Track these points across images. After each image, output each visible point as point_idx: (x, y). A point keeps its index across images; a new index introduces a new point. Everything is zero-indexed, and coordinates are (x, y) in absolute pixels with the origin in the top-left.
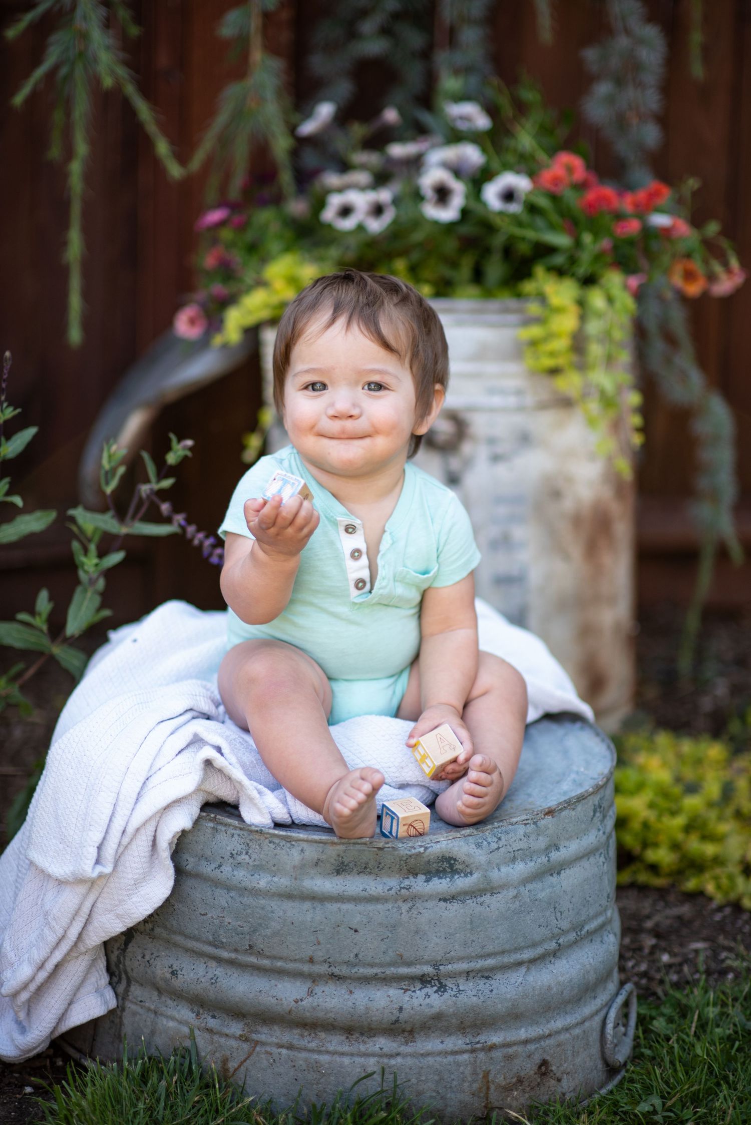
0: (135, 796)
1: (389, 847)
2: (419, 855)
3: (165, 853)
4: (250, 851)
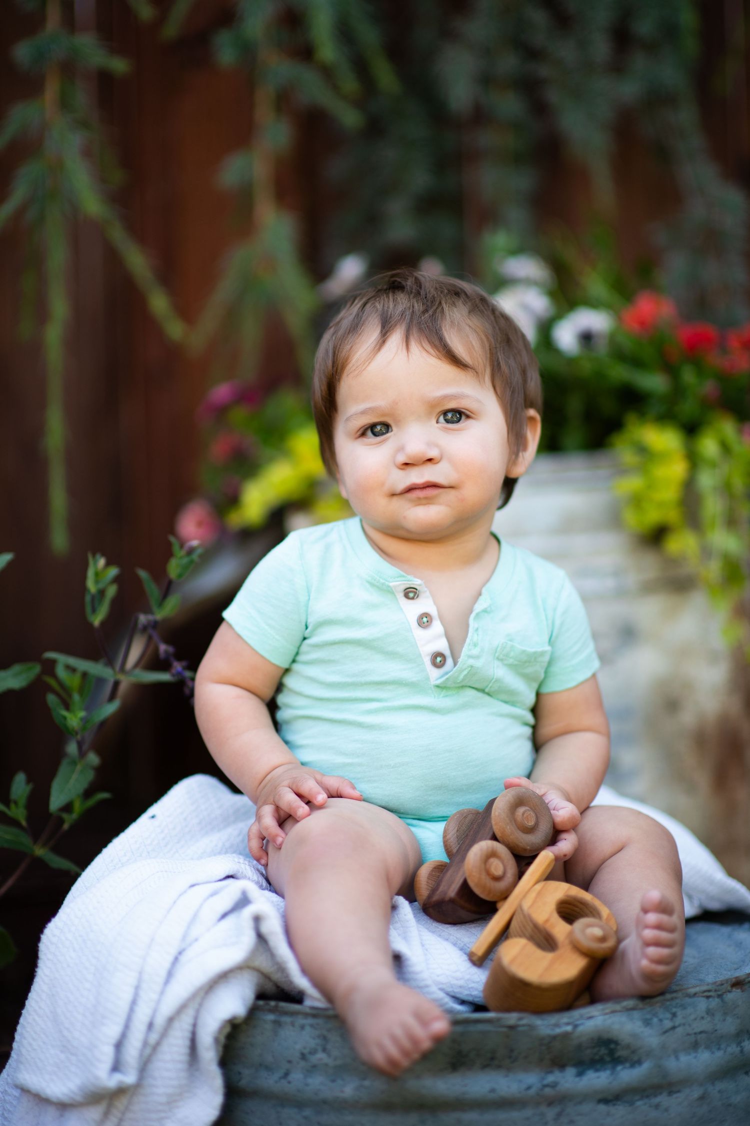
0: (163, 973)
1: (523, 1025)
2: (566, 1036)
3: (209, 1055)
4: (329, 1047)
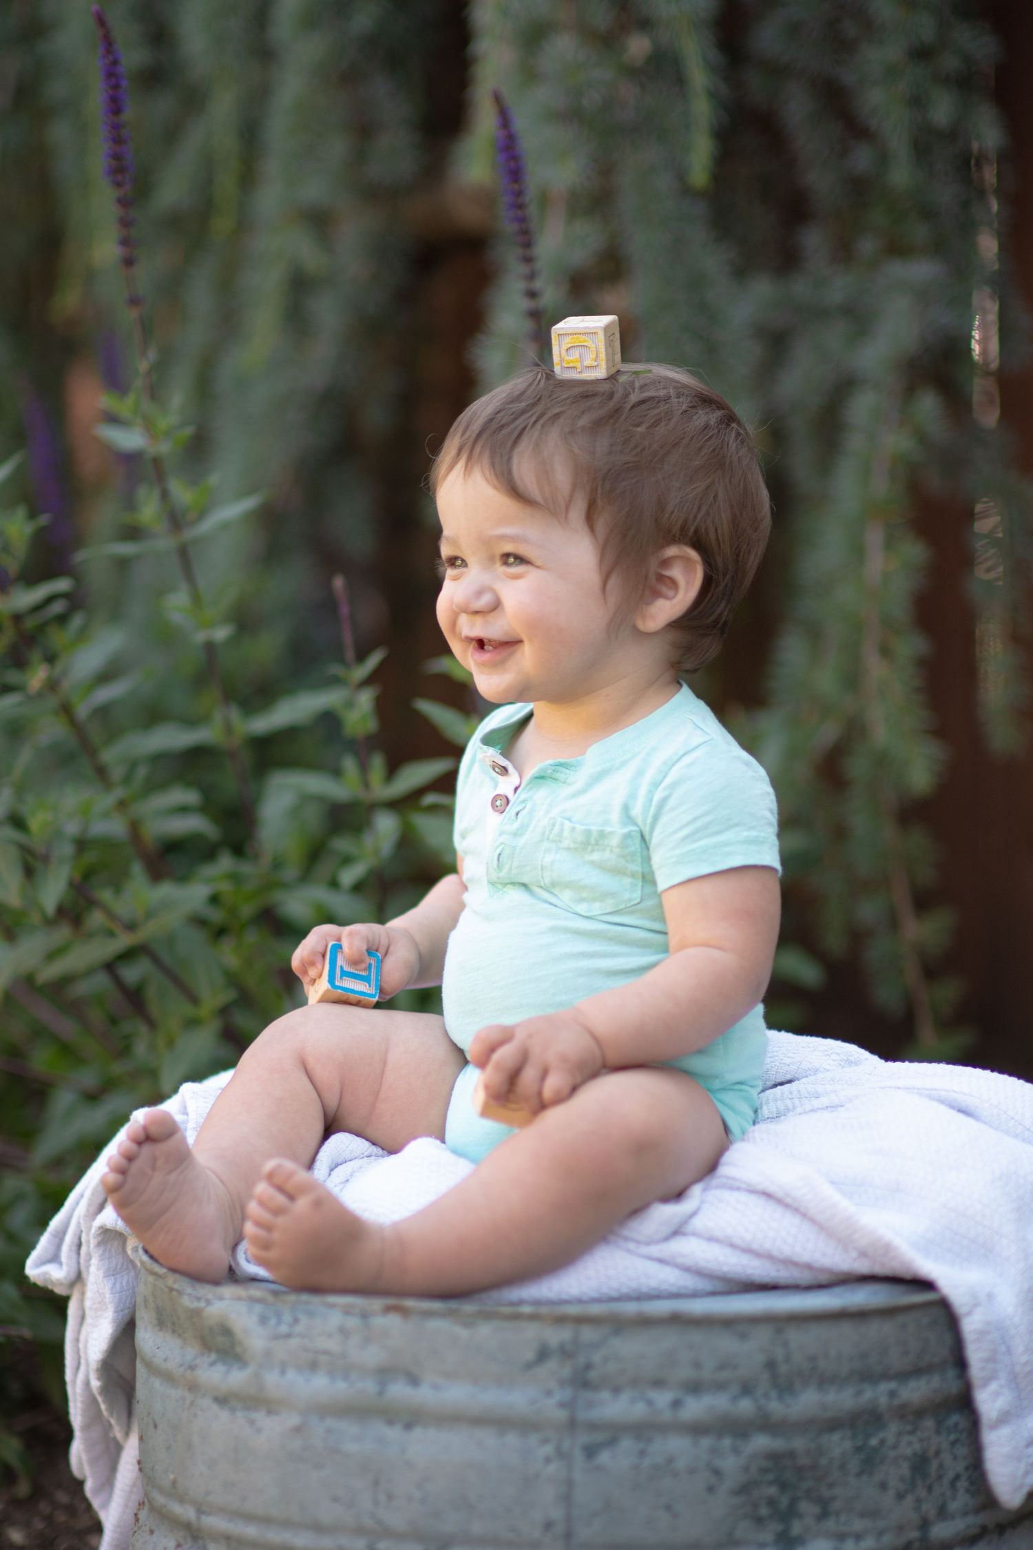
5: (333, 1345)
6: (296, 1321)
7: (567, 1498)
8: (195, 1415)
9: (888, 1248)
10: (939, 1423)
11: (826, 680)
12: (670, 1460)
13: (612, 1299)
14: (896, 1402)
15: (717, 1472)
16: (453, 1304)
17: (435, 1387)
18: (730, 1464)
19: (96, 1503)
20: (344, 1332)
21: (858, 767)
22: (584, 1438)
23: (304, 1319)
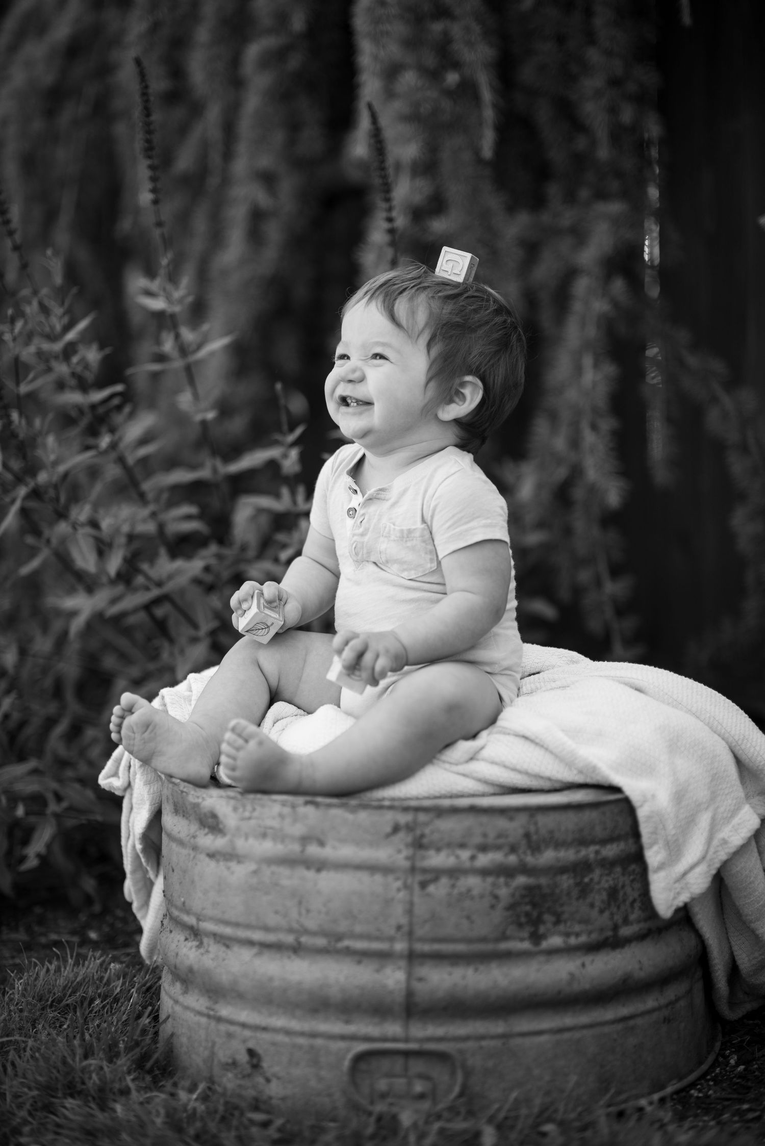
1: (185, 792)
2: (198, 805)
5: (275, 823)
6: (254, 810)
7: (410, 911)
8: (196, 864)
9: (595, 769)
10: (624, 869)
11: (560, 443)
12: (469, 890)
13: (436, 797)
14: (599, 857)
15: (496, 897)
16: (344, 800)
17: (334, 848)
18: (503, 892)
19: (139, 916)
20: (281, 816)
21: (578, 494)
22: (419, 877)
23: (258, 809)
